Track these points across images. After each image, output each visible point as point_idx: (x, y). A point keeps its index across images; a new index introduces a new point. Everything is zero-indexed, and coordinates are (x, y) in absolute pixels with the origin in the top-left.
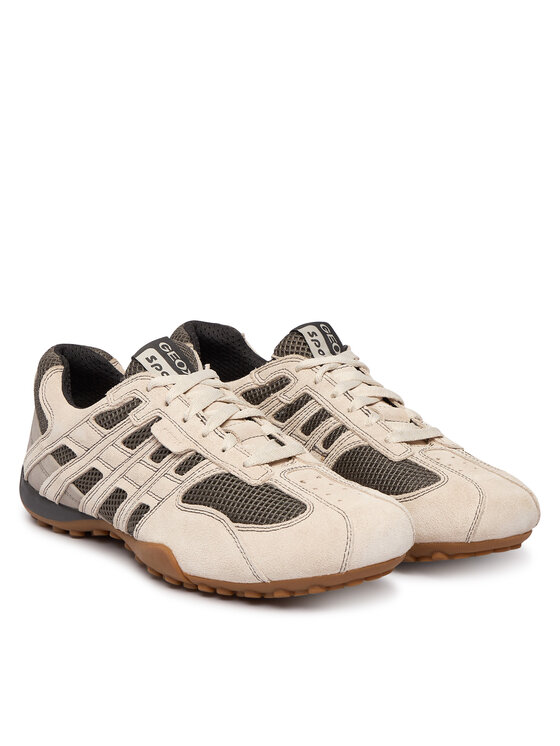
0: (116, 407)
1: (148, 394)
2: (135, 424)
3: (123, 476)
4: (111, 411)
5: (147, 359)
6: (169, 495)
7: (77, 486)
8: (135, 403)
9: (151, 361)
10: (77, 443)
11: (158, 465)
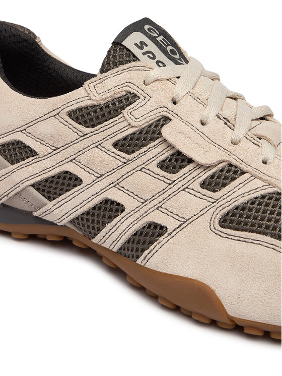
0: (102, 102)
1: (148, 89)
2: (133, 124)
3: (116, 185)
4: (93, 106)
5: (136, 44)
6: (197, 216)
7: (38, 189)
8: (129, 99)
9: (141, 48)
10: (39, 140)
11: (173, 177)
